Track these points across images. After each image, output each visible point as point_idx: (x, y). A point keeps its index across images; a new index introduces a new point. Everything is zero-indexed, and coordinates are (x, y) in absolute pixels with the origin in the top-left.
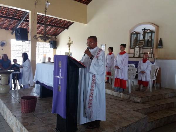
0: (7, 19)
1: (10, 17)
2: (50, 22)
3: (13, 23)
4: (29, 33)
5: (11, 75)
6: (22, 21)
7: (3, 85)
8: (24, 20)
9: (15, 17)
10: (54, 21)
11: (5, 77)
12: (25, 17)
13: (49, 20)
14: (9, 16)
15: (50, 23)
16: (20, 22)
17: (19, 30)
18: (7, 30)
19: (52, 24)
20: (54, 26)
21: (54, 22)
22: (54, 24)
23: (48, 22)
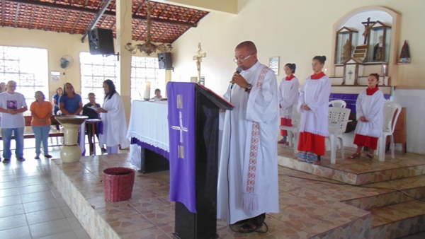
0: (73, 11)
1: (78, 6)
2: (159, 14)
3: (84, 19)
4: (115, 38)
5: (83, 125)
6: (102, 14)
7: (69, 146)
8: (106, 12)
9: (88, 7)
10: (167, 10)
11: (71, 130)
12: (107, 6)
13: (157, 9)
14: (75, 5)
15: (158, 16)
16: (98, 16)
17: (96, 33)
18: (73, 34)
19: (162, 18)
20: (167, 21)
21: (166, 12)
22: (166, 18)
23: (155, 14)
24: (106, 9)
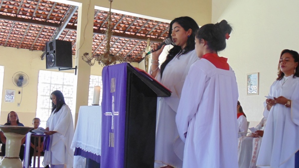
0: (34, 25)
1: (40, 20)
2: (125, 29)
3: (46, 34)
6: (63, 29)
7: (9, 158)
8: (68, 27)
9: (50, 21)
10: (134, 25)
11: (14, 141)
12: (69, 19)
13: (123, 23)
14: (37, 19)
15: (125, 31)
16: (59, 30)
17: (54, 45)
18: (32, 50)
19: (129, 33)
20: (135, 37)
21: (133, 27)
22: (133, 34)
23: (121, 29)
24: (67, 23)
